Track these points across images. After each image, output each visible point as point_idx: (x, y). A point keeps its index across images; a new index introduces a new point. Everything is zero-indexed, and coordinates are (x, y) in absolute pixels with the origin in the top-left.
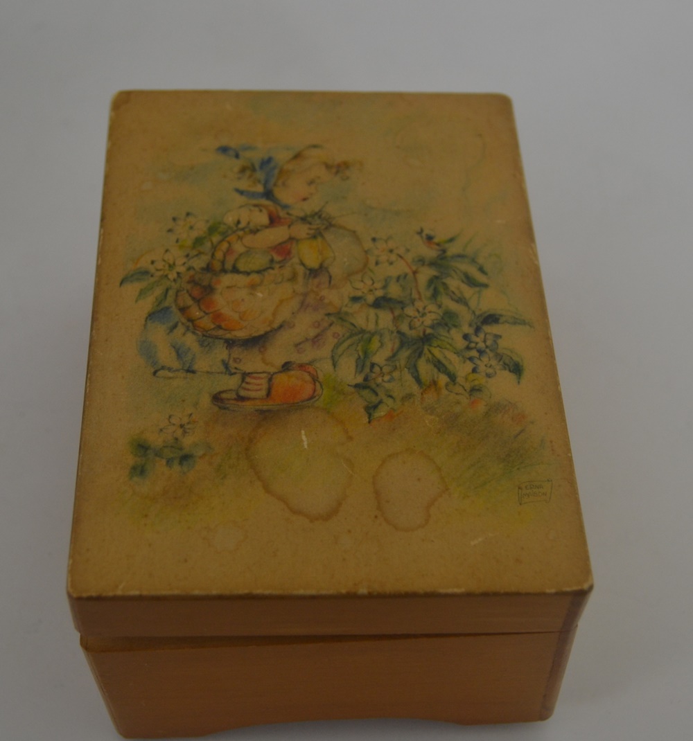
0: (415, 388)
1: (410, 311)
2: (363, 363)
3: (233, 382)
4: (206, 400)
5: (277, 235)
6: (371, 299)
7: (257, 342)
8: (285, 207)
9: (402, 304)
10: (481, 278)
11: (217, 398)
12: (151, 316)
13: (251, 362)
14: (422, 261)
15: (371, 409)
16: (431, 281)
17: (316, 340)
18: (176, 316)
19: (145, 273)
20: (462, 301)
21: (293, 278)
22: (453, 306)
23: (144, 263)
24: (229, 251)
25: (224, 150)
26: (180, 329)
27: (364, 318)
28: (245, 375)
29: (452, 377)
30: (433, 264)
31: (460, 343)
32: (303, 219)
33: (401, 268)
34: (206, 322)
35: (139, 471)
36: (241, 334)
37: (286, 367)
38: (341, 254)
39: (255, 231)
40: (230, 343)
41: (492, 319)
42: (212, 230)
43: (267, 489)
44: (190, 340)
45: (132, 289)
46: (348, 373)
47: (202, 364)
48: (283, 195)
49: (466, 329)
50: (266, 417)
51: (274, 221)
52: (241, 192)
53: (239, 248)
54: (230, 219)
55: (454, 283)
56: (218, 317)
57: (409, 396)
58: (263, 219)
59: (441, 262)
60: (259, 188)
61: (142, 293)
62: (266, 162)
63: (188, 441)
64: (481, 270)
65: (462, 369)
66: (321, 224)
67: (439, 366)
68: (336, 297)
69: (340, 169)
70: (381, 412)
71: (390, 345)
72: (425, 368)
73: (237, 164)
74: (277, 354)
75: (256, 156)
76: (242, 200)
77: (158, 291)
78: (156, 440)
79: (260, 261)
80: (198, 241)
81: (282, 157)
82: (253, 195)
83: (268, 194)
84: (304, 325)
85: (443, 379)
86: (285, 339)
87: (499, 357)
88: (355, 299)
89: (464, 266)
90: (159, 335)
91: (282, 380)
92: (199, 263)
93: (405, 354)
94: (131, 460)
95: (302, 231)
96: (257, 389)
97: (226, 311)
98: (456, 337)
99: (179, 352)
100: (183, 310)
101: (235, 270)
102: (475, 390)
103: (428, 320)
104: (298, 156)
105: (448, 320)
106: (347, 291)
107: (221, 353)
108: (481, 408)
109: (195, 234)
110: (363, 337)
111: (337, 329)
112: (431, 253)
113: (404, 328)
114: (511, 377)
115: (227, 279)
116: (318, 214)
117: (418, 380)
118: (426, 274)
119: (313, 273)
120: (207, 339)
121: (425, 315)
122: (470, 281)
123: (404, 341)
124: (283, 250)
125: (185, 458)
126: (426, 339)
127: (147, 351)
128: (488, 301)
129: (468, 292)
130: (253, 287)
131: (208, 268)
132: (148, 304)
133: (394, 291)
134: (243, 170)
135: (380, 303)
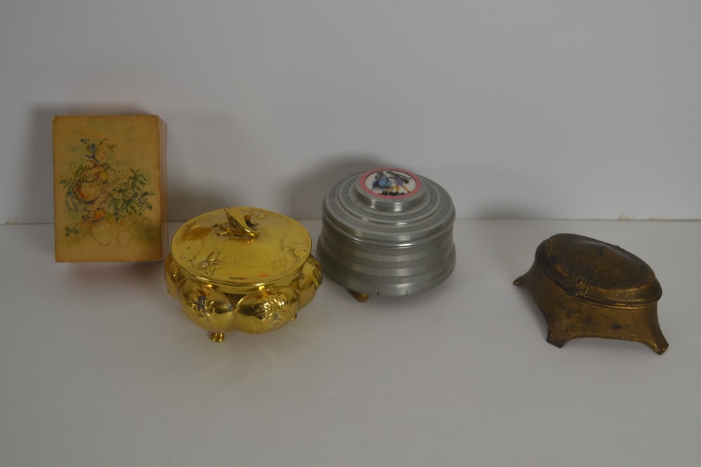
0: (127, 214)
1: (127, 193)
2: (116, 208)
3: (86, 213)
4: (81, 218)
5: (95, 170)
6: (117, 190)
7: (91, 202)
8: (98, 161)
9: (125, 191)
10: (144, 182)
11: (83, 217)
12: (67, 194)
13: (90, 208)
14: (130, 178)
15: (117, 220)
16: (133, 183)
17: (105, 202)
18: (73, 195)
19: (64, 181)
20: (139, 189)
21: (99, 184)
22: (136, 191)
23: (64, 178)
24: (84, 175)
25: (82, 140)
26: (74, 199)
27: (116, 195)
28: (89, 211)
29: (135, 211)
30: (133, 179)
31: (138, 201)
32: (102, 165)
33: (125, 180)
34: (80, 197)
35: (67, 235)
36: (88, 200)
37: (98, 209)
38: (111, 176)
39: (90, 169)
40: (85, 203)
41: (146, 194)
42: (80, 168)
43: (94, 239)
44: (76, 201)
45: (62, 185)
46: (112, 211)
47: (79, 209)
48: (98, 157)
49: (140, 197)
50: (94, 222)
51: (95, 166)
52: (87, 156)
53: (87, 174)
54: (84, 165)
55: (138, 184)
56: (82, 195)
57: (125, 216)
58: (92, 165)
59: (134, 178)
60: (91, 155)
61: (65, 187)
62: (93, 145)
63: (77, 228)
64: (145, 179)
65: (138, 208)
66: (107, 167)
67: (132, 208)
68: (109, 190)
69: (111, 147)
70: (119, 220)
71: (122, 203)
72: (129, 209)
73: (86, 146)
74: (96, 205)
75: (90, 143)
76: (87, 158)
77: (69, 187)
78: (70, 228)
79: (91, 179)
80: (77, 172)
81: (97, 143)
82: (90, 157)
83: (93, 157)
84: (102, 198)
85: (133, 211)
86: (98, 202)
87: (147, 205)
88: (114, 190)
89: (140, 179)
90: (69, 199)
91: (97, 212)
92: (77, 179)
93: (125, 205)
94: (65, 232)
95: (102, 169)
96: (92, 215)
97: (84, 193)
98: (137, 199)
99: (74, 205)
100: (74, 193)
101: (86, 182)
102: (140, 214)
103: (131, 196)
104: (101, 143)
105: (136, 195)
106: (112, 188)
107: (83, 205)
108: (141, 218)
109: (76, 170)
110: (115, 200)
111: (110, 199)
112: (132, 175)
113: (125, 198)
114: (148, 209)
115: (84, 184)
116: (105, 164)
117: (127, 212)
118: (131, 181)
119: (104, 182)
120: (80, 201)
121: (130, 194)
122: (142, 183)
123: (125, 201)
124: (97, 175)
125: (77, 232)
126: (130, 201)
127: (67, 204)
128: (145, 189)
129: (141, 186)
130: (90, 186)
131: (80, 181)
132: (66, 190)
133: (123, 187)
134: (87, 148)
135: (120, 191)
